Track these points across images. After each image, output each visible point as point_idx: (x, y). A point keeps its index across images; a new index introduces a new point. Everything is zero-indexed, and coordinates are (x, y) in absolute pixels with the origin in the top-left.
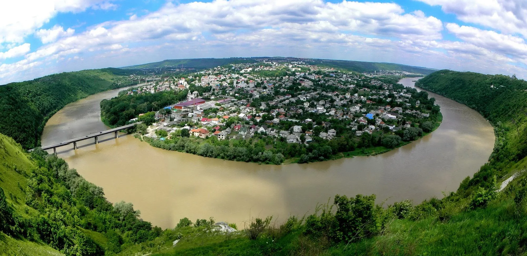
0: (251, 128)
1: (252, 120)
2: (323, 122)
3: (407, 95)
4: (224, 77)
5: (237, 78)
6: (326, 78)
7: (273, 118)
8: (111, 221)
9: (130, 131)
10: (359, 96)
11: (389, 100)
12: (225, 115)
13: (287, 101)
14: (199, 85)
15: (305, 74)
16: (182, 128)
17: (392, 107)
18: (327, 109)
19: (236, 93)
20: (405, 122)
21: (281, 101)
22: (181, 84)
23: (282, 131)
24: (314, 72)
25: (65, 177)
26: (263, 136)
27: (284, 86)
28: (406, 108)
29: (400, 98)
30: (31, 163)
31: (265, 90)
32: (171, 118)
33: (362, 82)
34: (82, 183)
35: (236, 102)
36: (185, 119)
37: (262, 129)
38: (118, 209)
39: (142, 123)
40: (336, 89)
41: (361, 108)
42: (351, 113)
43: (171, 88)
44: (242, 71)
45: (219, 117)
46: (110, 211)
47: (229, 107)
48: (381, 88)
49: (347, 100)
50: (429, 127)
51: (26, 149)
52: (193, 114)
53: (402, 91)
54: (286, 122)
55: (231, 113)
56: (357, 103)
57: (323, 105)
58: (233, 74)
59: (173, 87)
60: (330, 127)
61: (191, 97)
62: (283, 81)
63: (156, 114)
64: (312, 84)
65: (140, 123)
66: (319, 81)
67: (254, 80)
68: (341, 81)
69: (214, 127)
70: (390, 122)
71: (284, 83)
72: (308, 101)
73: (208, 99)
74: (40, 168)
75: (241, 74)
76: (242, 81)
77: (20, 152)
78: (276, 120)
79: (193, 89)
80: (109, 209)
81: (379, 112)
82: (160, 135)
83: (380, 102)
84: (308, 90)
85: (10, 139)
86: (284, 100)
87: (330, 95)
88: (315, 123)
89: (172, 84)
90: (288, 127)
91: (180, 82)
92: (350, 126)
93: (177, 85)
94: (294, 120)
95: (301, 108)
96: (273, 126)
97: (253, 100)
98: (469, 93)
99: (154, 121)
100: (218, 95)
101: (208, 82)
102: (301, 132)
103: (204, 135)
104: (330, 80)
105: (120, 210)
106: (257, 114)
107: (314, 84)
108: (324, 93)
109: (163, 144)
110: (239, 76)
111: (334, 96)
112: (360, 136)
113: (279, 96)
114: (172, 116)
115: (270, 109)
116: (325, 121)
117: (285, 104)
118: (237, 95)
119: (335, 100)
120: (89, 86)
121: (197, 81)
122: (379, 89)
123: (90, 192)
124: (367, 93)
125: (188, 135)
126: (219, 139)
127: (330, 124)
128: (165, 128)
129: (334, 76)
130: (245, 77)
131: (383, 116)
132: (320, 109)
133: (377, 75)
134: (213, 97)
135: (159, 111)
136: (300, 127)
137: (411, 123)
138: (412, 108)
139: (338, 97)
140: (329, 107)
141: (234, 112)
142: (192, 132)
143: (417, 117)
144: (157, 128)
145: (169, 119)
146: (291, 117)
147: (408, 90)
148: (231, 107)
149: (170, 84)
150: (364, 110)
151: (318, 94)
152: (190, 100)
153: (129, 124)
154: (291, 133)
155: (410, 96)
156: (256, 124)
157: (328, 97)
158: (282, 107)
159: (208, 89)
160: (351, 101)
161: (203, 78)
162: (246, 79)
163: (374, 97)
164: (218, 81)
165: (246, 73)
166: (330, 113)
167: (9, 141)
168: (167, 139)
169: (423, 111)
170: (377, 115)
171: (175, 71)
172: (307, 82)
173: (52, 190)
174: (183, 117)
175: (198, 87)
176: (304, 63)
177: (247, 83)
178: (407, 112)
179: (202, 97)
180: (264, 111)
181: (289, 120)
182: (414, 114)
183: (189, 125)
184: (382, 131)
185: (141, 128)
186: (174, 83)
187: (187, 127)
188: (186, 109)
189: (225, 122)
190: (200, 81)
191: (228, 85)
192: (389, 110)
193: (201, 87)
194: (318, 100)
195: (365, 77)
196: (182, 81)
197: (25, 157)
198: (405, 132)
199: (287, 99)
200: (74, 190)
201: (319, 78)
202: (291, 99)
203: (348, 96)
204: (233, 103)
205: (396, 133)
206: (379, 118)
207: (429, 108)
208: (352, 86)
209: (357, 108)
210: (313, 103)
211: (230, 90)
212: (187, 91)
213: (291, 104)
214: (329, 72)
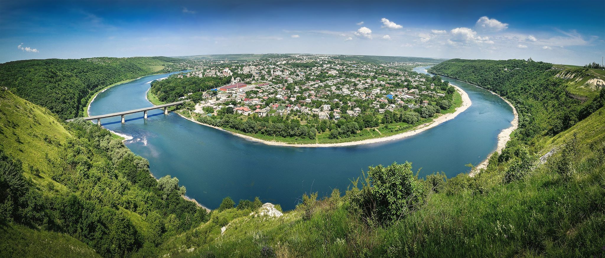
0: (287, 107)
1: (288, 100)
2: (349, 102)
3: (421, 80)
4: (263, 68)
5: (274, 68)
6: (348, 68)
7: (304, 99)
8: (154, 199)
9: (179, 107)
10: (379, 81)
11: (406, 83)
12: (264, 96)
13: (316, 86)
14: (242, 73)
15: (331, 66)
16: (227, 107)
17: (409, 89)
18: (351, 91)
19: (273, 79)
20: (422, 101)
21: (311, 85)
22: (226, 72)
23: (314, 109)
24: (338, 64)
25: (107, 148)
26: (298, 113)
27: (313, 74)
28: (421, 90)
29: (415, 82)
30: (69, 134)
31: (297, 77)
32: (217, 98)
33: (380, 70)
34: (126, 154)
35: (274, 86)
36: (229, 99)
37: (296, 108)
38: (161, 186)
39: (191, 101)
40: (358, 76)
41: (381, 90)
42: (373, 95)
43: (217, 75)
44: (279, 63)
45: (259, 98)
46: (153, 187)
47: (268, 90)
48: (397, 75)
49: (368, 85)
50: (446, 105)
51: (63, 119)
52: (236, 95)
53: (416, 76)
54: (317, 102)
55: (269, 94)
56: (377, 86)
57: (348, 88)
58: (271, 65)
59: (218, 74)
60: (355, 105)
61: (234, 81)
62: (312, 70)
63: (203, 94)
64: (337, 73)
65: (189, 100)
66: (343, 70)
67: (288, 70)
68: (362, 70)
69: (255, 105)
70: (409, 101)
71: (313, 72)
72: (335, 85)
73: (249, 83)
74: (79, 139)
75: (278, 66)
76: (278, 70)
77: (56, 122)
78: (308, 100)
79: (236, 75)
80: (152, 184)
81: (398, 93)
82: (207, 111)
83: (398, 85)
84: (334, 77)
85: (44, 109)
86: (314, 84)
87: (353, 80)
88: (341, 103)
89: (218, 72)
90: (319, 105)
91: (225, 70)
92: (373, 105)
93: (222, 73)
94: (324, 100)
95: (329, 91)
96: (307, 105)
97: (288, 84)
98: (481, 76)
99: (202, 100)
100: (258, 81)
101: (249, 71)
102: (330, 110)
103: (246, 112)
104: (353, 69)
105: (164, 186)
106: (292, 96)
107: (339, 72)
108: (349, 79)
109: (209, 119)
110: (276, 67)
111: (357, 81)
112: (383, 113)
113: (309, 81)
114: (218, 96)
115: (302, 91)
116: (350, 101)
117: (315, 88)
118: (274, 80)
119: (358, 84)
120: (140, 69)
121: (239, 70)
122: (396, 75)
123: (135, 164)
124: (385, 79)
125: (232, 112)
126: (260, 116)
127: (355, 103)
128: (212, 106)
129: (356, 66)
130: (281, 67)
131: (401, 97)
132: (346, 91)
133: (393, 65)
134: (253, 82)
135: (206, 92)
136: (329, 106)
137: (428, 102)
138: (428, 89)
139: (360, 82)
140: (353, 89)
141: (272, 93)
142: (235, 110)
143: (434, 97)
144: (204, 105)
145: (216, 99)
146: (321, 98)
147: (422, 76)
148: (269, 89)
149: (216, 72)
150: (384, 91)
151: (343, 80)
152: (234, 84)
153: (178, 101)
154: (321, 111)
155: (424, 80)
156: (291, 103)
157: (351, 82)
158: (312, 90)
159: (250, 76)
160: (372, 85)
161: (244, 68)
162: (281, 69)
163: (392, 82)
164: (257, 70)
165: (281, 65)
166: (354, 94)
167: (41, 111)
168: (213, 115)
169: (438, 91)
170: (396, 96)
171: (219, 62)
172: (333, 71)
173: (91, 163)
174: (228, 97)
175: (241, 74)
176: (330, 58)
177: (282, 71)
178: (423, 93)
179: (244, 82)
180: (298, 92)
181: (319, 99)
182: (430, 95)
183: (233, 104)
184: (402, 109)
185: (189, 105)
186: (219, 71)
187: (232, 106)
188: (231, 91)
189: (265, 102)
190: (241, 70)
191: (266, 73)
192: (406, 91)
193: (243, 74)
194: (343, 84)
195: (383, 67)
196: (227, 70)
197: (61, 128)
198: (423, 110)
199: (316, 84)
200: (116, 161)
201: (343, 68)
202: (320, 84)
203: (369, 81)
204: (271, 87)
205: (415, 110)
206: (398, 98)
207: (444, 89)
208: (372, 73)
209: (378, 90)
210: (339, 87)
211: (268, 77)
212: (230, 77)
213: (320, 87)
214: (352, 64)
